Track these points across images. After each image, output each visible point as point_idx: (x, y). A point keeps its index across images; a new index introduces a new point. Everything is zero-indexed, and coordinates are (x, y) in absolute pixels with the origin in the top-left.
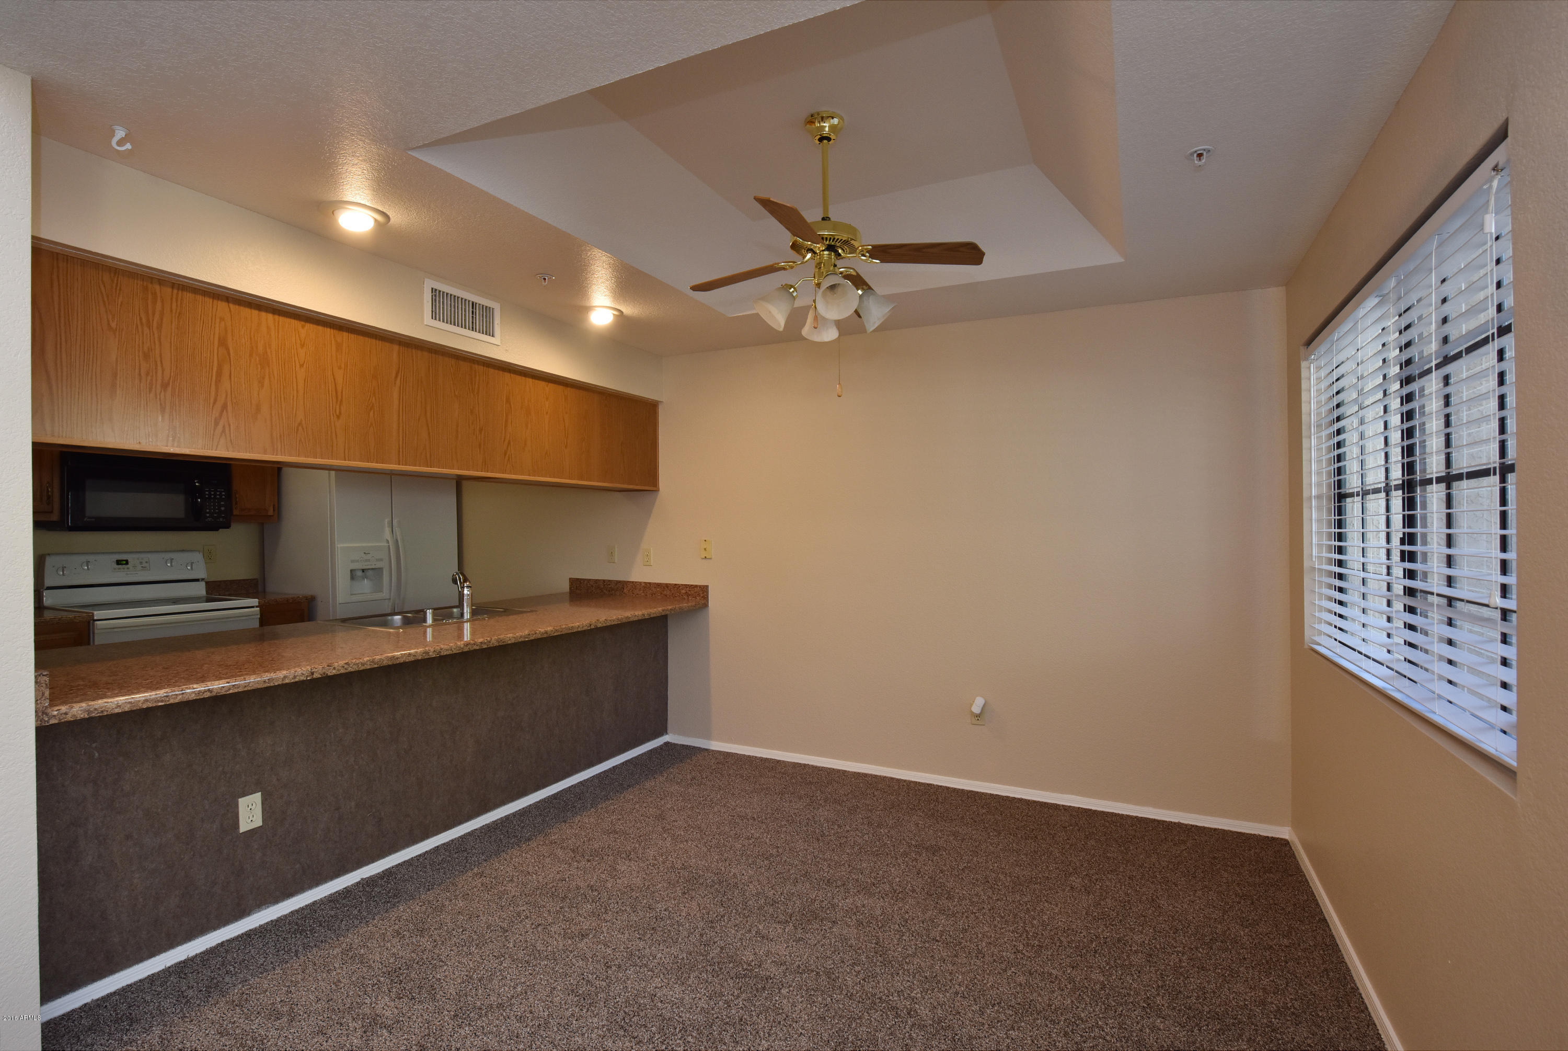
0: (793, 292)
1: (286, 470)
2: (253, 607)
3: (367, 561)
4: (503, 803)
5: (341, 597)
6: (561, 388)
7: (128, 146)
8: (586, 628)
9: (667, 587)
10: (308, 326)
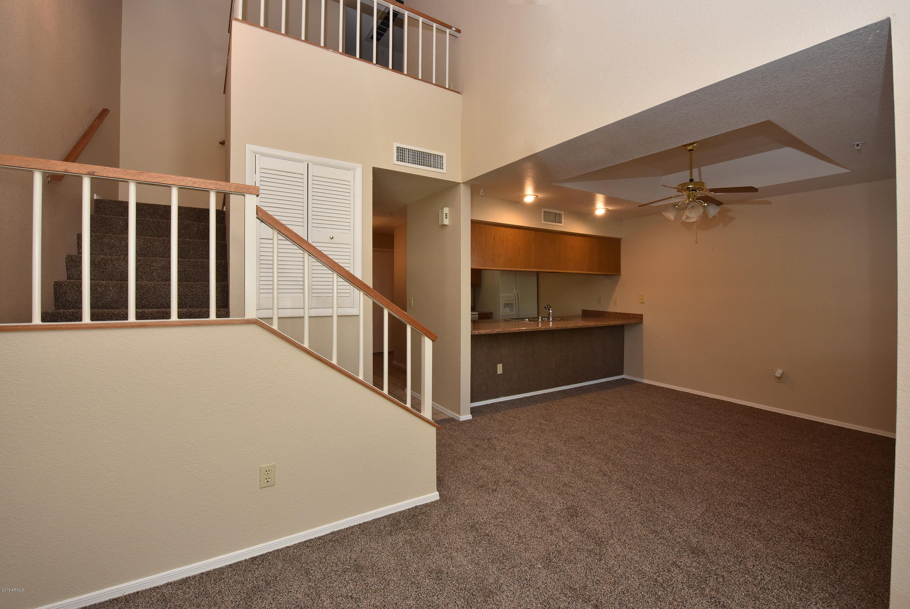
0: (677, 207)
1: (482, 271)
2: (476, 315)
3: (509, 301)
4: (563, 385)
5: (501, 314)
6: (583, 238)
7: (483, 194)
8: (593, 326)
9: (624, 314)
10: (512, 229)
